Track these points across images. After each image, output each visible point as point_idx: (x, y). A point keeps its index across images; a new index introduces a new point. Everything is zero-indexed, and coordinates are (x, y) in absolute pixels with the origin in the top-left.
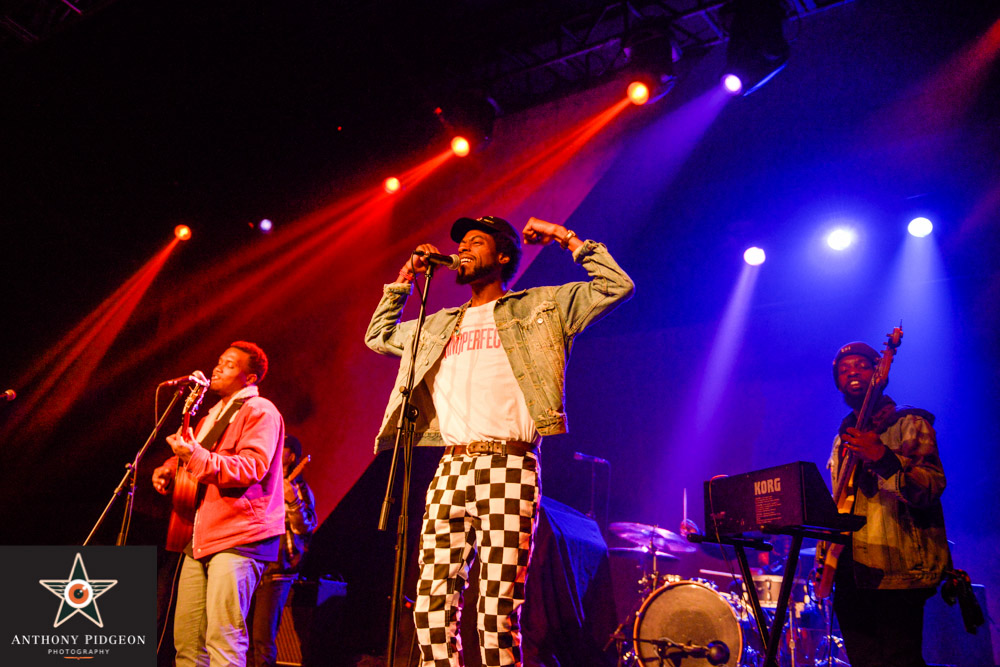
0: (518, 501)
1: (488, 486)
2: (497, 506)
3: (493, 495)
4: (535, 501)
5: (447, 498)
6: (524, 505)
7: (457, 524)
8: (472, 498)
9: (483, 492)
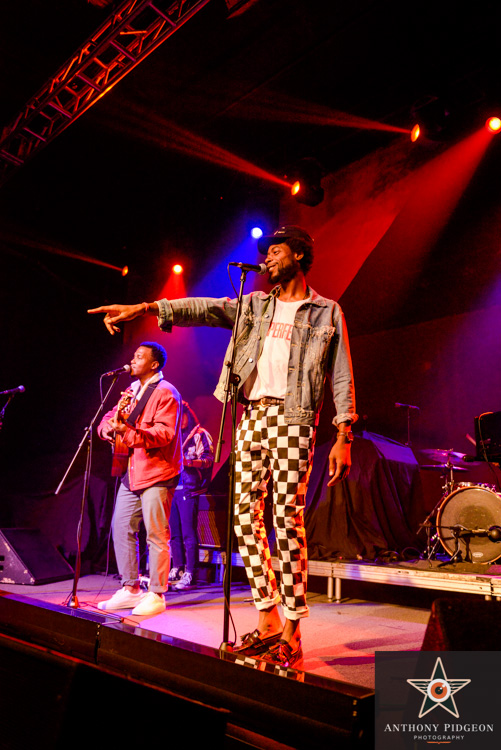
0: (297, 438)
1: (276, 428)
2: (283, 442)
3: (280, 434)
4: (311, 437)
5: (249, 436)
6: (302, 441)
7: (256, 454)
8: (265, 437)
9: (273, 432)
